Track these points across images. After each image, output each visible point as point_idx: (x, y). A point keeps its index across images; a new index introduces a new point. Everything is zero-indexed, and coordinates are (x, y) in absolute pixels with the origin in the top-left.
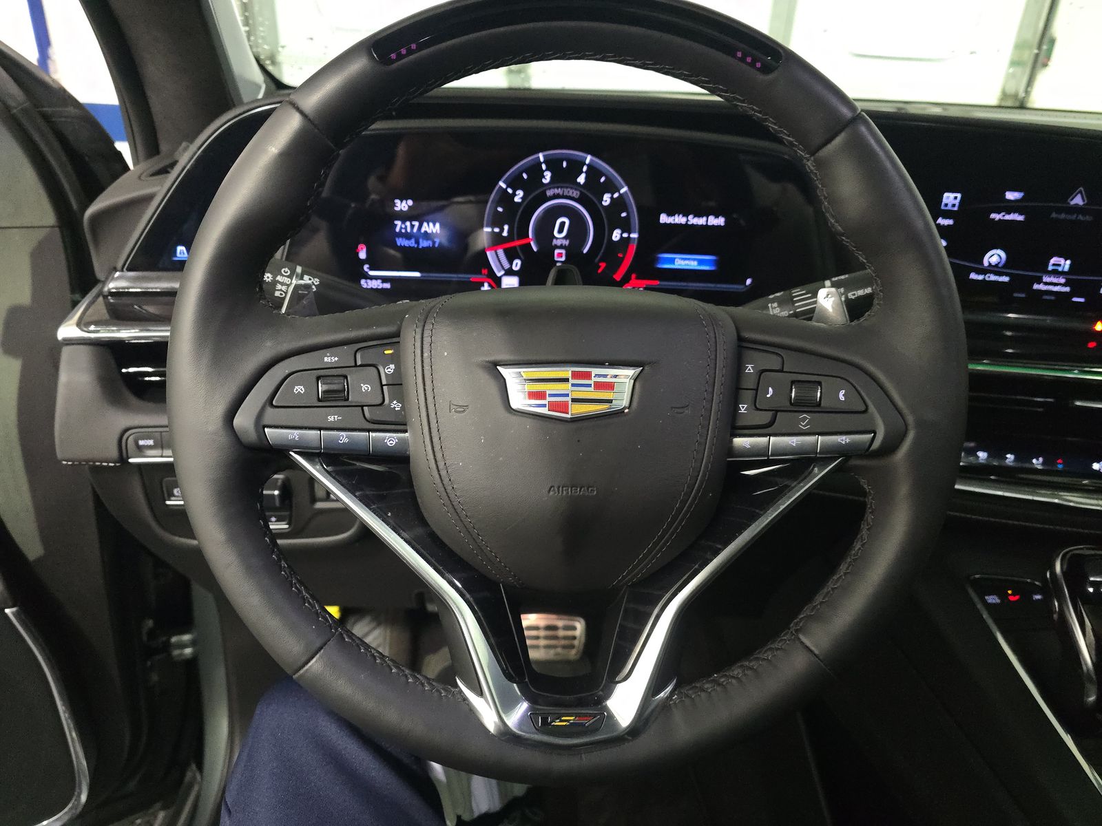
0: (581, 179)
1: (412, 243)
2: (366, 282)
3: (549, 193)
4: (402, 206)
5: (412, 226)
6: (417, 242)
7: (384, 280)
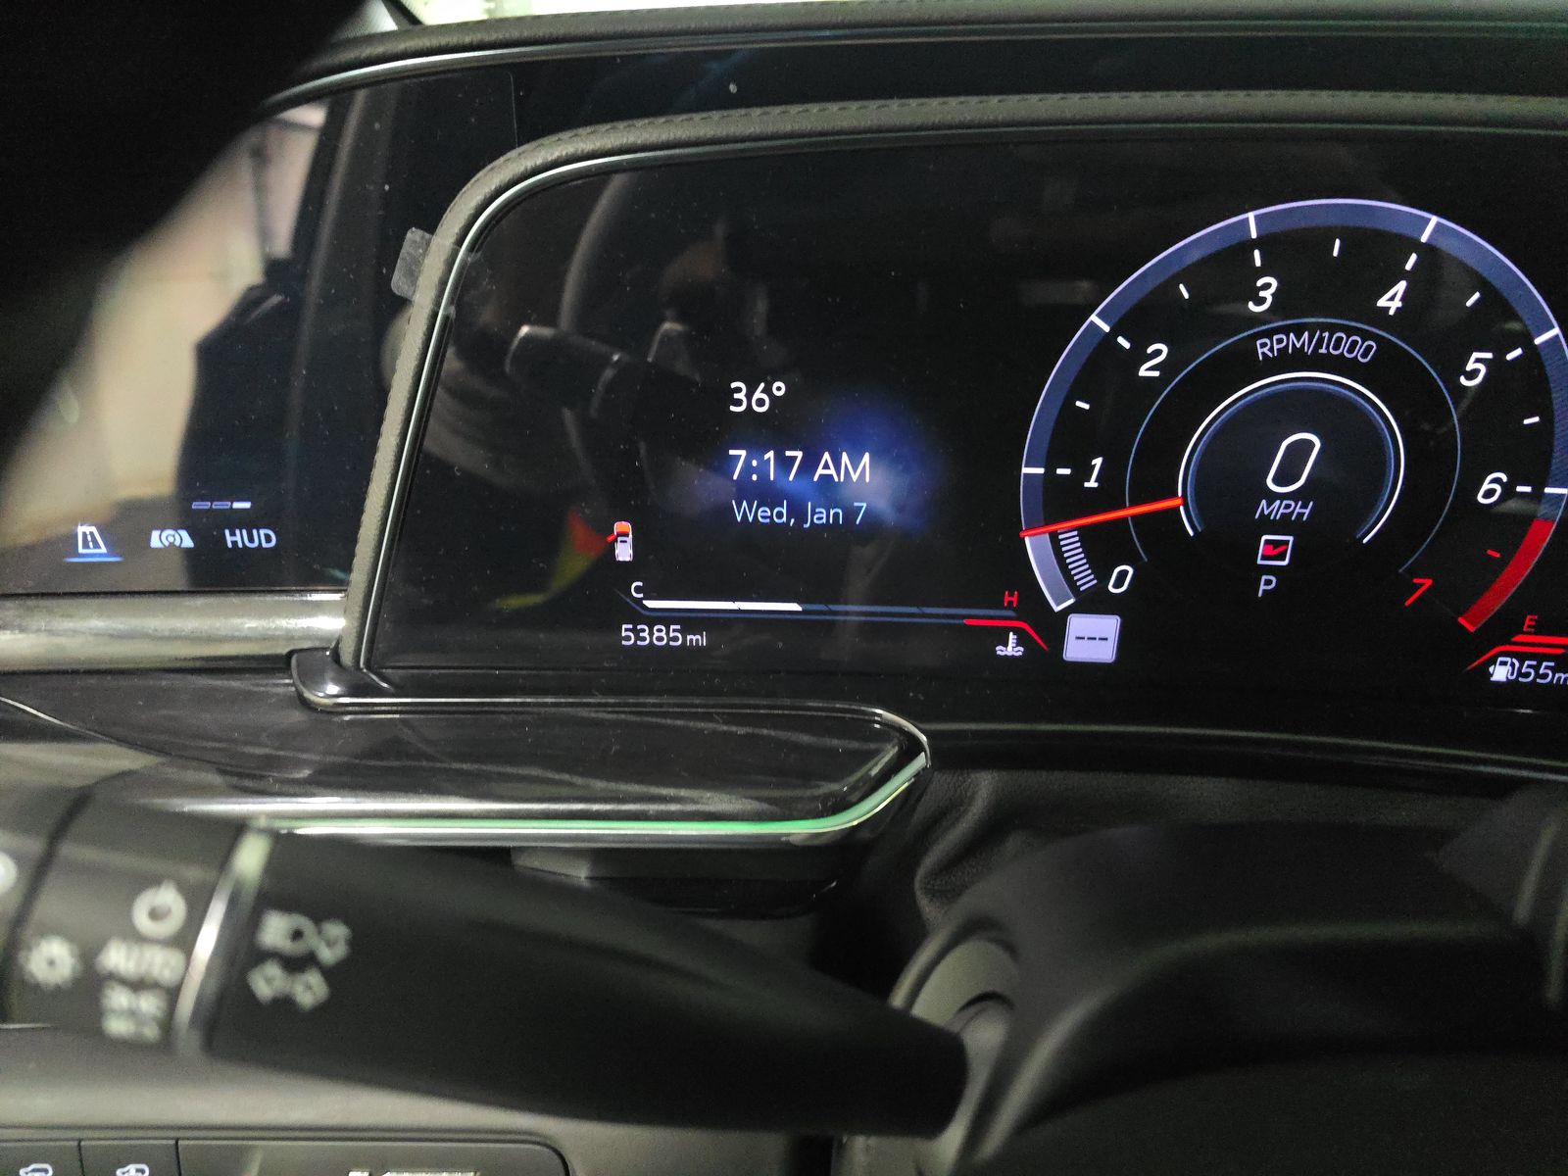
0: (1391, 301)
1: (781, 514)
2: (634, 630)
3: (1264, 349)
4: (751, 399)
5: (785, 464)
6: (797, 511)
7: (690, 622)
